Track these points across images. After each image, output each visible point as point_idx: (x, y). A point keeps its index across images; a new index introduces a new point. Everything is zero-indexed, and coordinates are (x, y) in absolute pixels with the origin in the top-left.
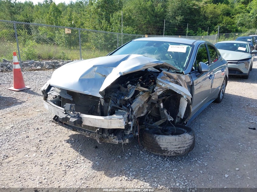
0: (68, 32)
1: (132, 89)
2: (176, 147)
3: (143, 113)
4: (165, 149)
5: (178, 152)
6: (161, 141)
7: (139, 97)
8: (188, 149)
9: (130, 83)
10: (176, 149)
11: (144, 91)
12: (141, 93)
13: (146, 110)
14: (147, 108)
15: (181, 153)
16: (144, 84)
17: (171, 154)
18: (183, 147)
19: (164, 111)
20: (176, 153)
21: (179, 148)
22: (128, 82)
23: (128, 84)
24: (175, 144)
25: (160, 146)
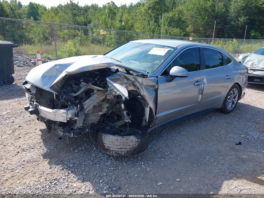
0: (103, 33)
1: (84, 86)
2: (117, 147)
3: (101, 111)
4: (108, 148)
5: (119, 153)
6: (105, 140)
7: (94, 95)
8: (131, 151)
9: (83, 82)
10: (117, 150)
11: (98, 90)
12: (95, 92)
13: (106, 109)
14: (107, 107)
15: (122, 154)
16: (98, 83)
17: (113, 153)
18: (125, 148)
19: (123, 112)
20: (117, 153)
21: (120, 148)
22: (82, 80)
23: (82, 82)
24: (116, 144)
25: (105, 144)
